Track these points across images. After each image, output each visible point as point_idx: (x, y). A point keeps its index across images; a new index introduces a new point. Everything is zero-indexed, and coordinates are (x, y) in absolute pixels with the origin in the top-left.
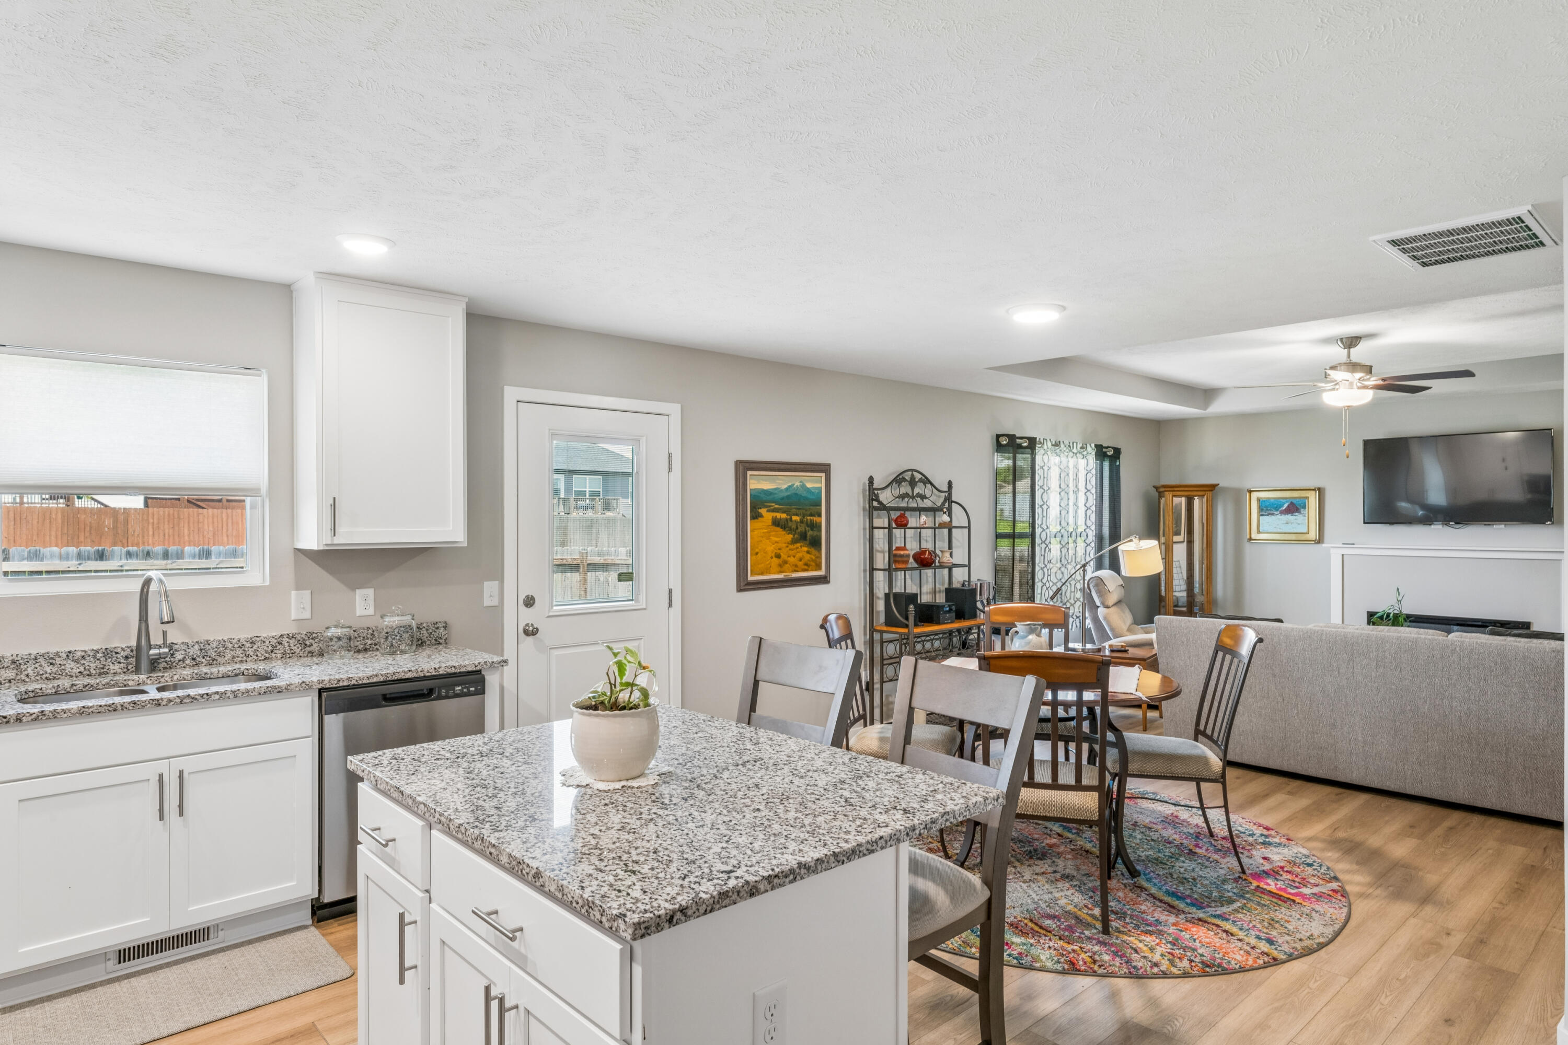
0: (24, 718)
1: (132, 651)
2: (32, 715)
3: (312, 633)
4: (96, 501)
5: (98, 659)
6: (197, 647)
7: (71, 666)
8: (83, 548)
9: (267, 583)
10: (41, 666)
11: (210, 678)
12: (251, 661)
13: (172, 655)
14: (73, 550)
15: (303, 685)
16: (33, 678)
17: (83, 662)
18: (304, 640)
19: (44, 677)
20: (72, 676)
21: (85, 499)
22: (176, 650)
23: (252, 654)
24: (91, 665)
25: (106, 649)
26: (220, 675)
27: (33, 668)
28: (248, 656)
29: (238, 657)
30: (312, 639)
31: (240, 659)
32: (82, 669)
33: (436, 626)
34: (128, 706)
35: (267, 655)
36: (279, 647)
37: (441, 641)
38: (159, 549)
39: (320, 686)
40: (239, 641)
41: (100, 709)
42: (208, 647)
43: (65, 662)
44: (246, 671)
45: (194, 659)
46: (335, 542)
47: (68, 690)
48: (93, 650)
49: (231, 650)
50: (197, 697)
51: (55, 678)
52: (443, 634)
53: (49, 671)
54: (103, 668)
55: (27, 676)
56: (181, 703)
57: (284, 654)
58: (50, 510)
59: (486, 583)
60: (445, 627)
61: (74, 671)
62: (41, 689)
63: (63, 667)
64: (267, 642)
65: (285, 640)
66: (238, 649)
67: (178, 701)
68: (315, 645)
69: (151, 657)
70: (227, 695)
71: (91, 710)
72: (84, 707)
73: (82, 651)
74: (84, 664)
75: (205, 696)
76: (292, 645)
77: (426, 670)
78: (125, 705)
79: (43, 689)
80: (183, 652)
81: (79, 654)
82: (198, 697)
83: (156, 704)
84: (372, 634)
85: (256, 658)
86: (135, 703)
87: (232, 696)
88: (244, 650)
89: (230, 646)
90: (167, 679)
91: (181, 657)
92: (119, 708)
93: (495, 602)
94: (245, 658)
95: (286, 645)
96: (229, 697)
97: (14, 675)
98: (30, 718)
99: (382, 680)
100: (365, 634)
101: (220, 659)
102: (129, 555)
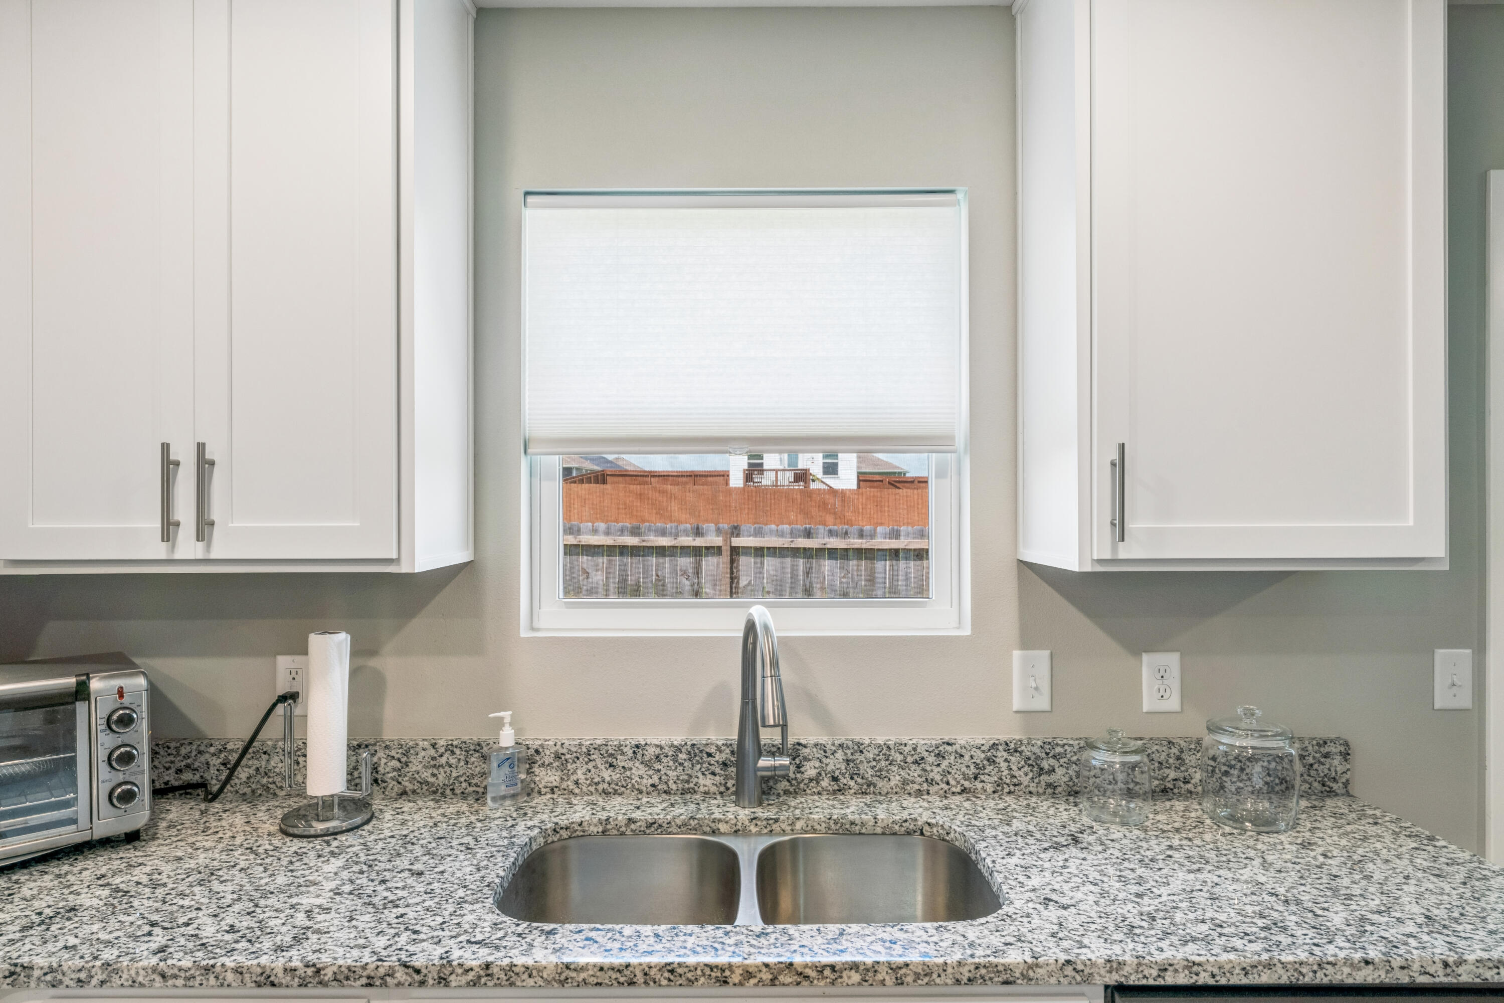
0: (453, 977)
1: (732, 753)
2: (467, 971)
3: (1053, 745)
4: (824, 483)
5: (681, 764)
6: (840, 755)
7: (641, 772)
8: (795, 526)
9: (967, 631)
10: (596, 767)
11: (860, 834)
12: (937, 793)
13: (799, 767)
14: (786, 527)
15: (1069, 970)
16: (584, 789)
17: (657, 766)
18: (1038, 758)
19: (600, 787)
20: (641, 792)
21: (817, 482)
22: (806, 759)
23: (938, 778)
24: (670, 773)
25: (693, 745)
26: (879, 830)
27: (584, 770)
28: (931, 782)
29: (913, 782)
30: (1054, 757)
31: (916, 787)
32: (655, 779)
33: (1324, 750)
34: (658, 977)
35: (967, 784)
36: (989, 769)
37: (1335, 786)
38: (855, 528)
39: (1113, 979)
40: (915, 749)
41: (603, 977)
42: (859, 757)
43: (630, 764)
44: (926, 828)
45: (835, 779)
46: (1122, 555)
47: (623, 829)
48: (672, 746)
49: (900, 767)
50: (808, 972)
51: (616, 792)
52: (1340, 769)
53: (608, 779)
54: (688, 782)
55: (577, 783)
56: (773, 982)
57: (999, 784)
58: (793, 490)
59: (1440, 653)
60: (1345, 756)
61: (644, 781)
62: (580, 825)
63: (628, 773)
64: (967, 757)
65: (1001, 754)
66: (914, 767)
67: (766, 976)
68: (1060, 772)
69: (759, 773)
70: (880, 977)
71: (583, 975)
72: (567, 967)
73: (657, 746)
74: (659, 771)
75: (827, 972)
76: (1014, 767)
77: (1416, 967)
78: (653, 972)
79: (585, 824)
80: (817, 764)
81: (651, 751)
82: (813, 974)
83: (717, 980)
84: (1178, 758)
85: (946, 787)
86: (672, 971)
87: (889, 981)
88: (924, 770)
89: (899, 758)
90: (784, 826)
91: (812, 773)
92: (640, 979)
93: (1464, 700)
94: (925, 786)
95: (1004, 765)
96: (883, 983)
97: (558, 779)
98: (464, 980)
99: (1284, 980)
100: (1163, 757)
101: (880, 784)
102: (831, 534)
